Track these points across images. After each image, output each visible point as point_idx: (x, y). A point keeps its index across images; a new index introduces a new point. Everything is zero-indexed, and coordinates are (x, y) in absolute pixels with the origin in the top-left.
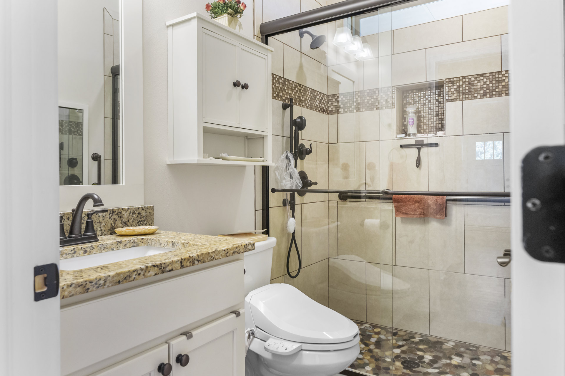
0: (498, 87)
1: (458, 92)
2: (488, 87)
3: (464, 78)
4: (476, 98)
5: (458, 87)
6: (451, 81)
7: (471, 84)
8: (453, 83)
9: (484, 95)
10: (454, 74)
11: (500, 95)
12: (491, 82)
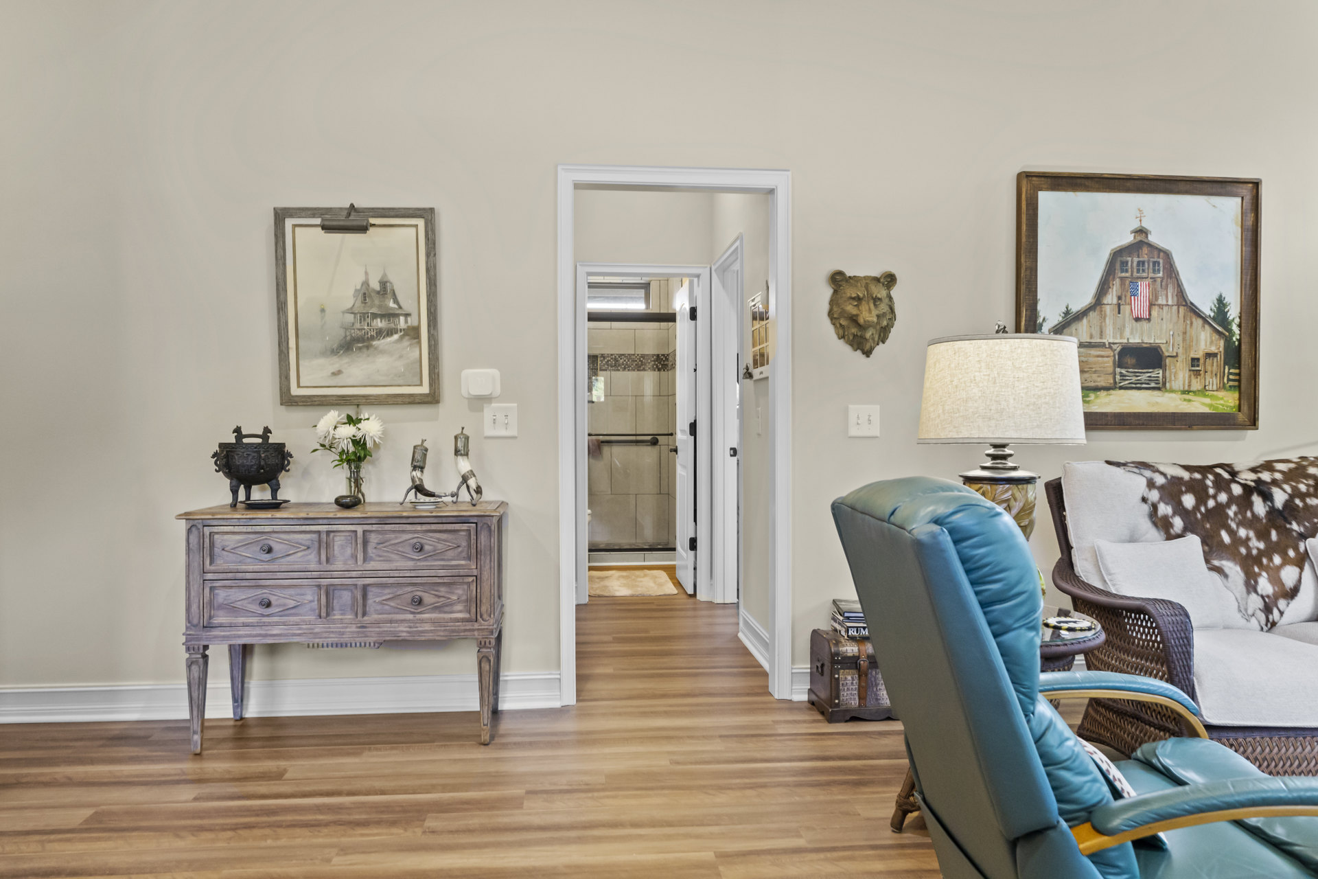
0: (632, 364)
1: (608, 365)
2: (627, 364)
3: (612, 355)
4: (619, 370)
5: (608, 361)
6: (603, 356)
7: (616, 360)
8: (604, 358)
9: (624, 369)
10: (606, 352)
11: (634, 370)
12: (629, 361)
